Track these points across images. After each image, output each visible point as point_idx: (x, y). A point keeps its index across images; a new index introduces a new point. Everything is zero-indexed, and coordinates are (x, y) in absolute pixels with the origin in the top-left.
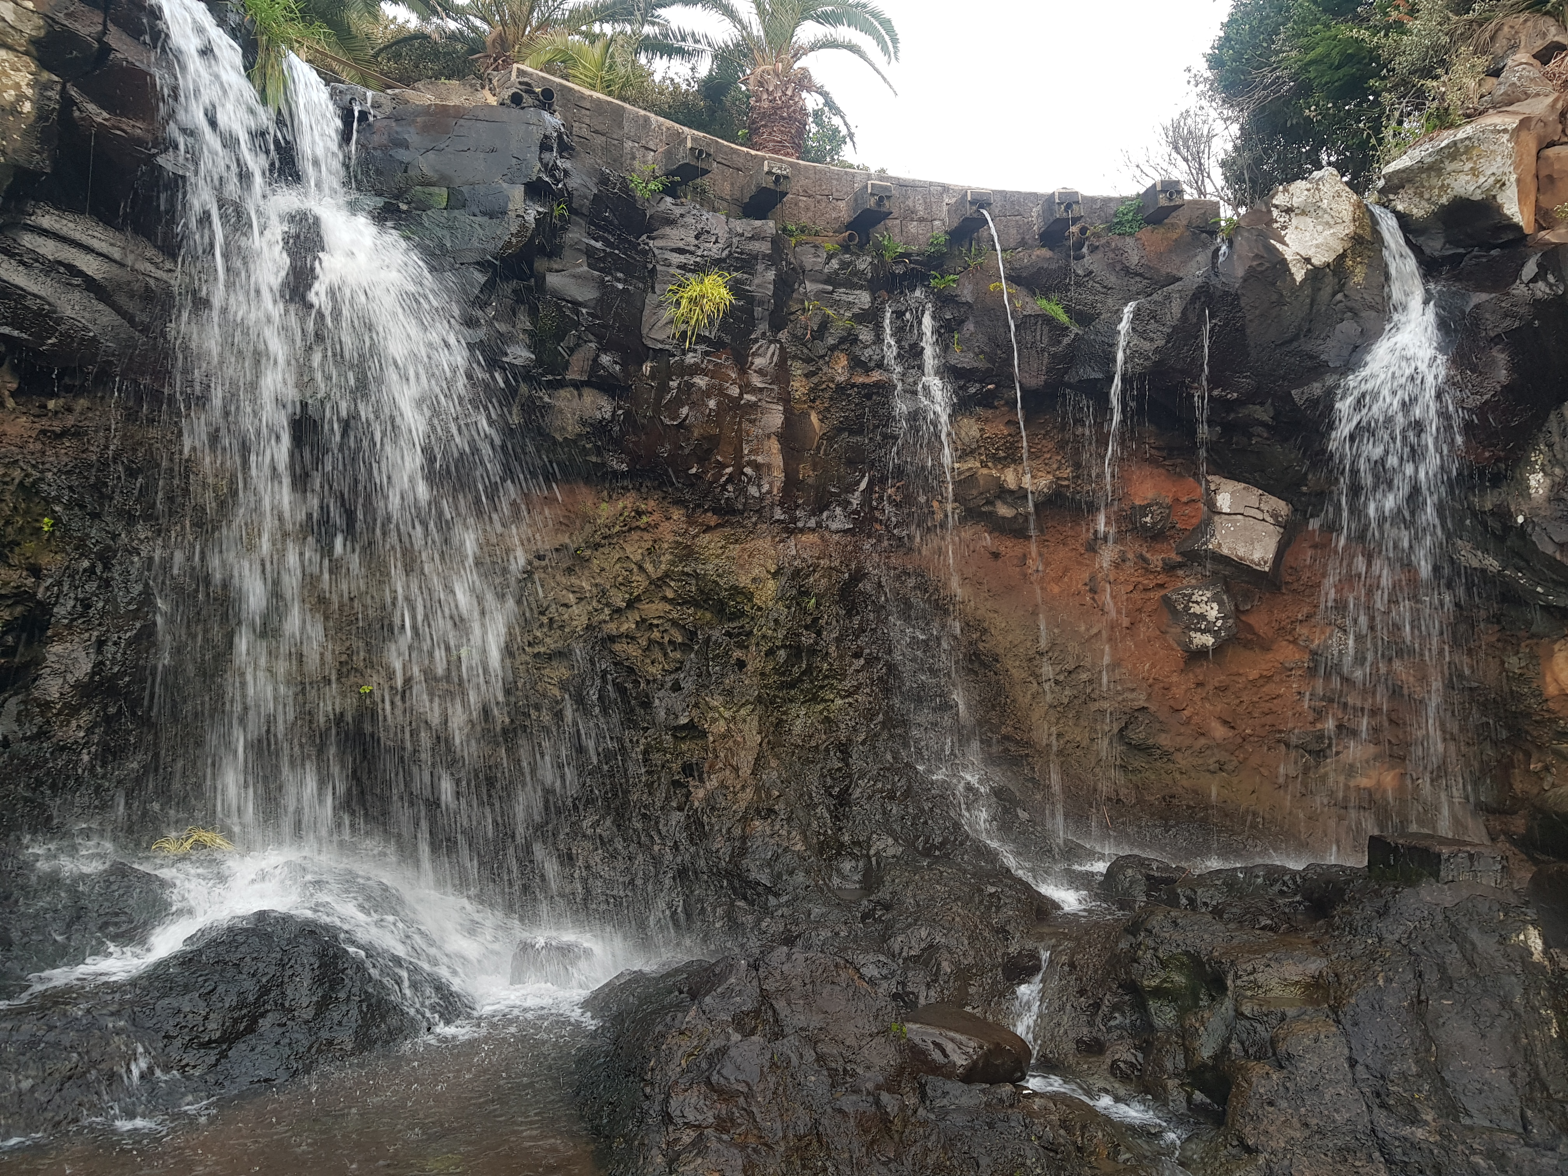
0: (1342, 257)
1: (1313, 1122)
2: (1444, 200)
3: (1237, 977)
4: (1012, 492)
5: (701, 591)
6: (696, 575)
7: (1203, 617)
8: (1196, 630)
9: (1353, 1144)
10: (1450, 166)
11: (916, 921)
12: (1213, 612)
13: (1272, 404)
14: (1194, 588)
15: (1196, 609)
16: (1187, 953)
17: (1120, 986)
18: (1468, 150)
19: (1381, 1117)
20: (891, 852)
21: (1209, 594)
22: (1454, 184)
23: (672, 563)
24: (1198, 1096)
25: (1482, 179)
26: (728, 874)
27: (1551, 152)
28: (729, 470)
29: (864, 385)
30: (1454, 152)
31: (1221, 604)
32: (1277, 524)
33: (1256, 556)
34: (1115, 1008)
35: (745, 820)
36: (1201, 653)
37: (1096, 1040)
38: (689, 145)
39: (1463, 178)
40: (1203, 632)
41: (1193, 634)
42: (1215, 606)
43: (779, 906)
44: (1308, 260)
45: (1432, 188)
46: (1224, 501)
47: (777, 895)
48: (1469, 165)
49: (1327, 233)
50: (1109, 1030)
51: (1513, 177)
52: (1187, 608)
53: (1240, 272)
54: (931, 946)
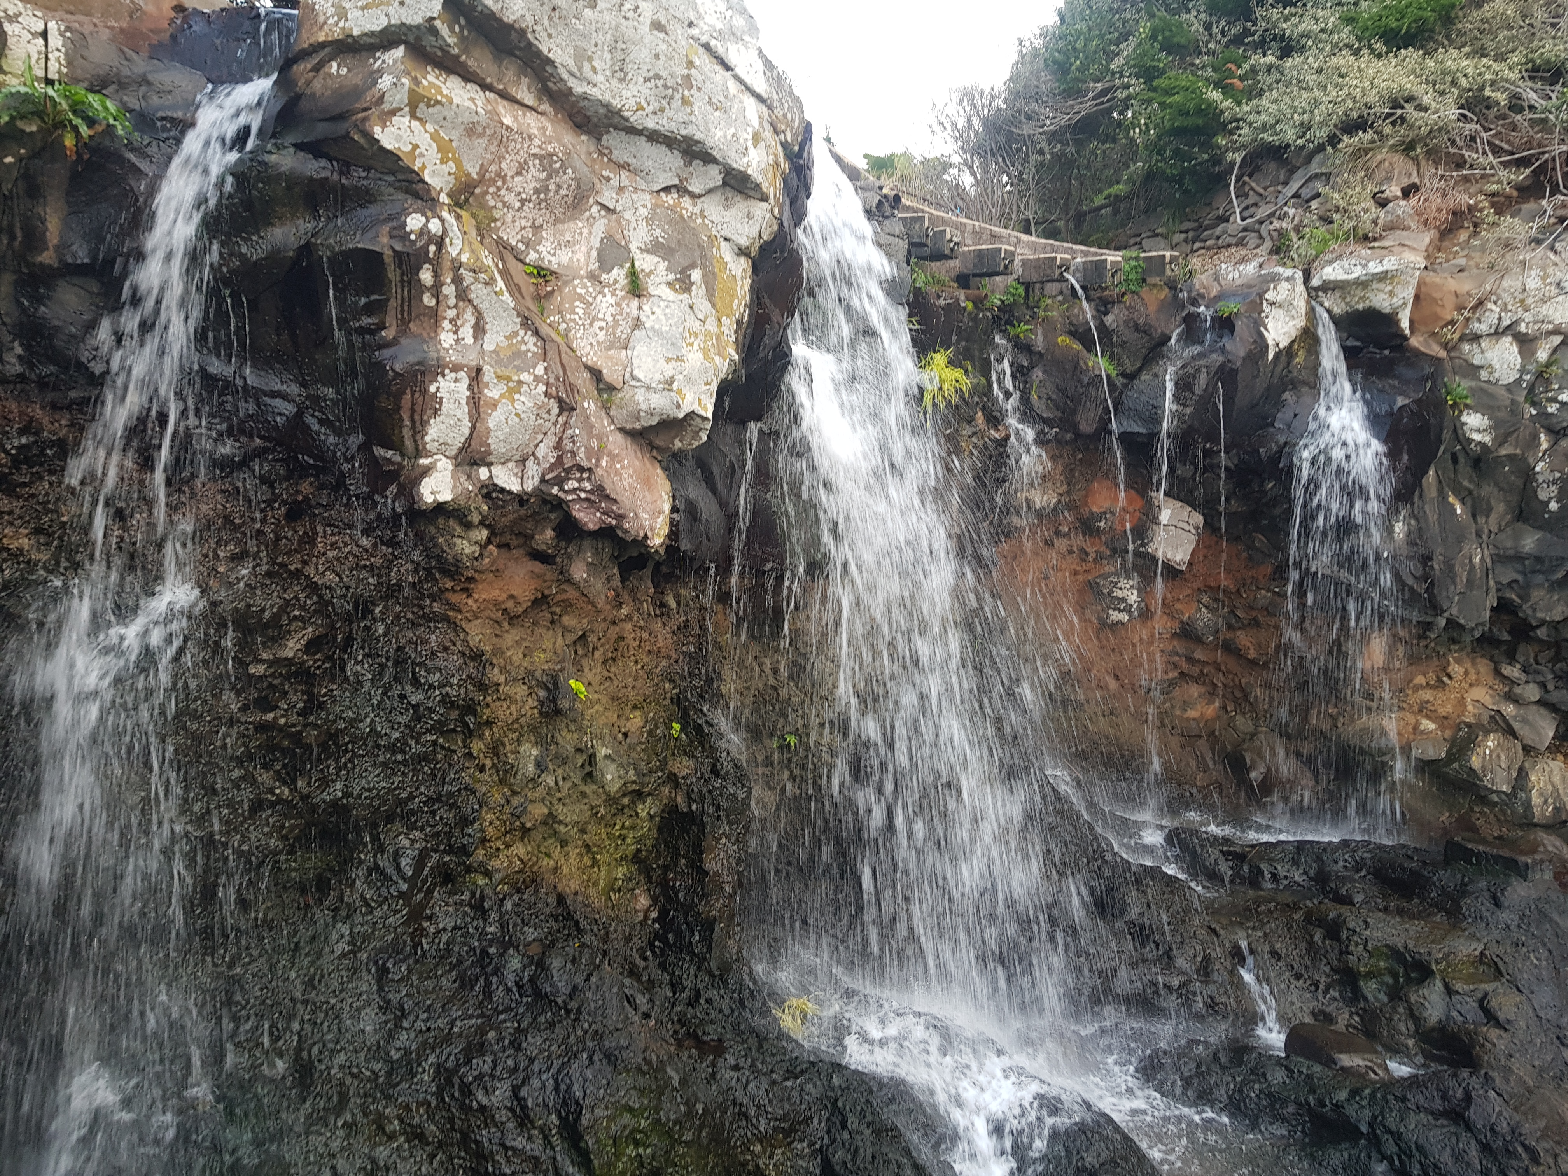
0: (1293, 342)
7: (1123, 600)
8: (1114, 609)
10: (1375, 285)
12: (1133, 597)
14: (1116, 574)
15: (1118, 593)
16: (1387, 947)
17: (1333, 970)
21: (1130, 582)
22: (1372, 297)
24: (1428, 1048)
25: (1395, 300)
29: (996, 440)
30: (1383, 277)
31: (1140, 591)
32: (1196, 534)
33: (1178, 558)
34: (1330, 986)
36: (1116, 627)
39: (1382, 296)
40: (1120, 611)
41: (1111, 612)
42: (1135, 592)
44: (1278, 344)
45: (1355, 296)
48: (1389, 288)
49: (1291, 323)
50: (1330, 1003)
51: (1410, 300)
52: (1110, 591)
53: (1242, 353)
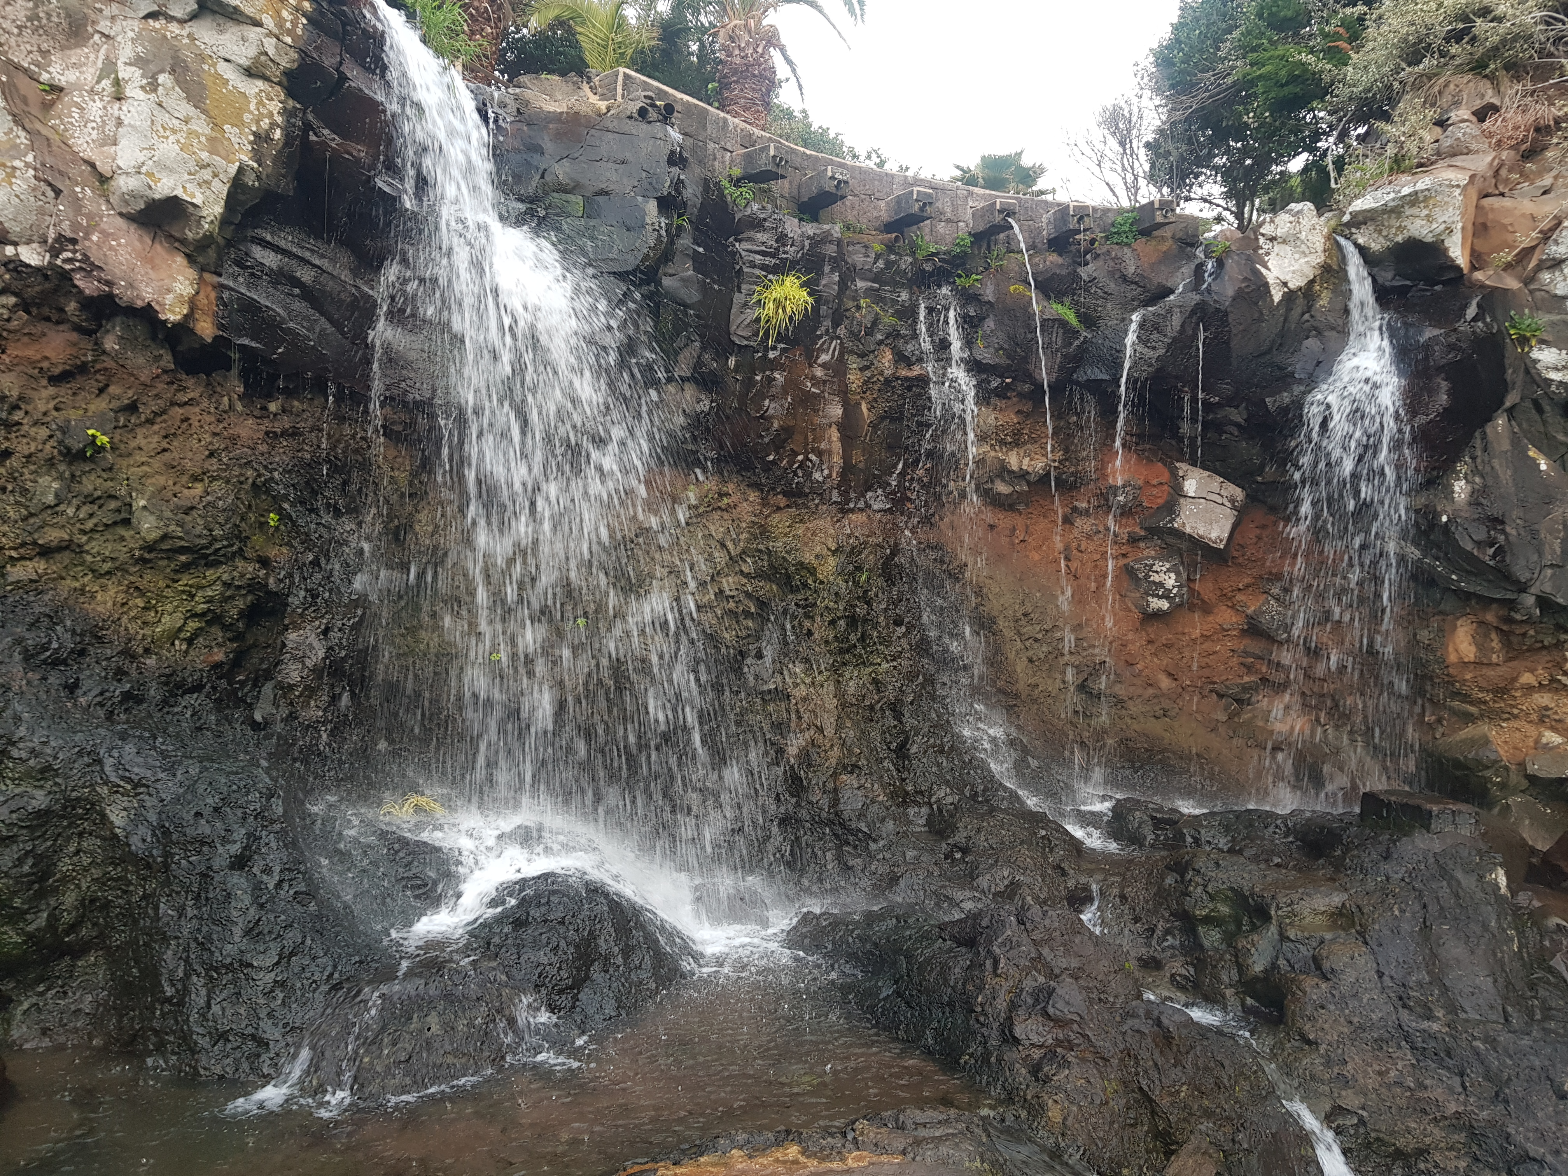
0: (1312, 282)
1: (1356, 1020)
2: (1399, 239)
3: (1278, 908)
4: (1013, 472)
5: (771, 566)
6: (769, 552)
7: (1161, 585)
8: (1153, 596)
9: (1386, 1035)
10: (1408, 211)
11: (996, 861)
12: (1170, 581)
13: (1246, 408)
14: (1154, 559)
15: (1155, 578)
16: (1231, 889)
17: (1172, 914)
18: (1426, 199)
19: (1404, 1015)
20: (950, 799)
21: (1168, 565)
22: (1410, 227)
23: (748, 541)
24: (1249, 1001)
25: (1435, 225)
26: (830, 823)
27: (1486, 202)
28: (800, 458)
29: (906, 379)
30: (1414, 199)
31: (1178, 574)
32: (1234, 508)
33: (1214, 535)
34: (1168, 932)
35: (835, 775)
36: (1158, 615)
37: (1154, 958)
38: (772, 153)
39: (1419, 223)
40: (1160, 597)
41: (1150, 599)
42: (1173, 575)
43: (880, 850)
44: (1285, 284)
45: (1390, 227)
46: (1190, 486)
47: (875, 841)
48: (1425, 212)
49: (1303, 261)
50: (1163, 950)
51: (1460, 225)
52: (1147, 576)
53: (1230, 292)
54: (1012, 883)
